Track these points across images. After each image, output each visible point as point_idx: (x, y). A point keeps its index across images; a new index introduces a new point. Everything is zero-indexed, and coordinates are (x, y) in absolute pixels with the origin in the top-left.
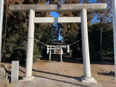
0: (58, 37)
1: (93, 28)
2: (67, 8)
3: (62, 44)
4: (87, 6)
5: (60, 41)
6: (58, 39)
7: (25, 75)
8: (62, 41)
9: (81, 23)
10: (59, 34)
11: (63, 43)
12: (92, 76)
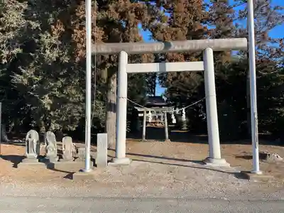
0: (154, 89)
1: (232, 70)
2: (180, 48)
3: (164, 104)
4: (213, 44)
5: (160, 98)
6: (154, 94)
7: (116, 154)
8: (163, 97)
9: (203, 71)
10: (157, 81)
11: (167, 101)
12: (222, 157)
